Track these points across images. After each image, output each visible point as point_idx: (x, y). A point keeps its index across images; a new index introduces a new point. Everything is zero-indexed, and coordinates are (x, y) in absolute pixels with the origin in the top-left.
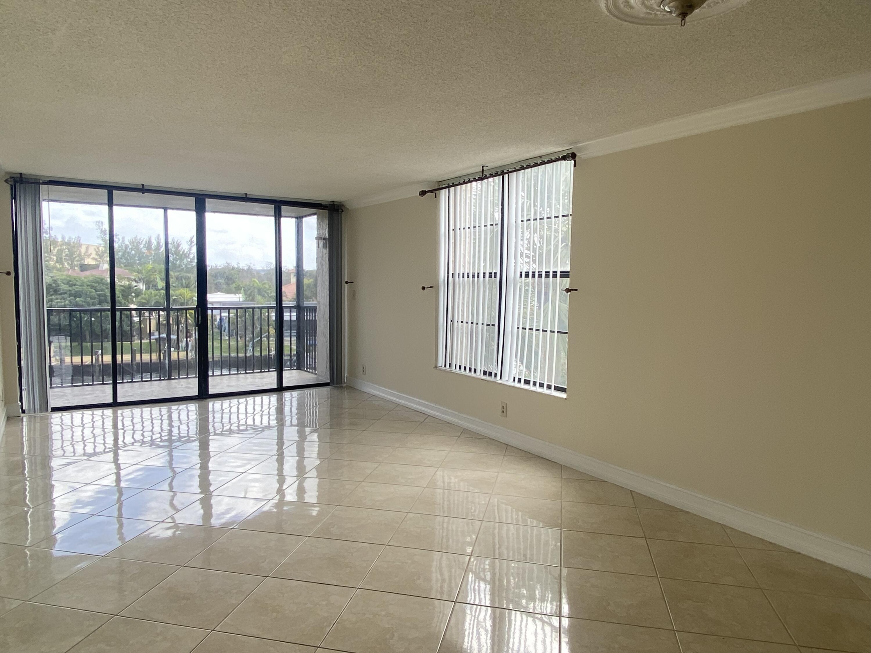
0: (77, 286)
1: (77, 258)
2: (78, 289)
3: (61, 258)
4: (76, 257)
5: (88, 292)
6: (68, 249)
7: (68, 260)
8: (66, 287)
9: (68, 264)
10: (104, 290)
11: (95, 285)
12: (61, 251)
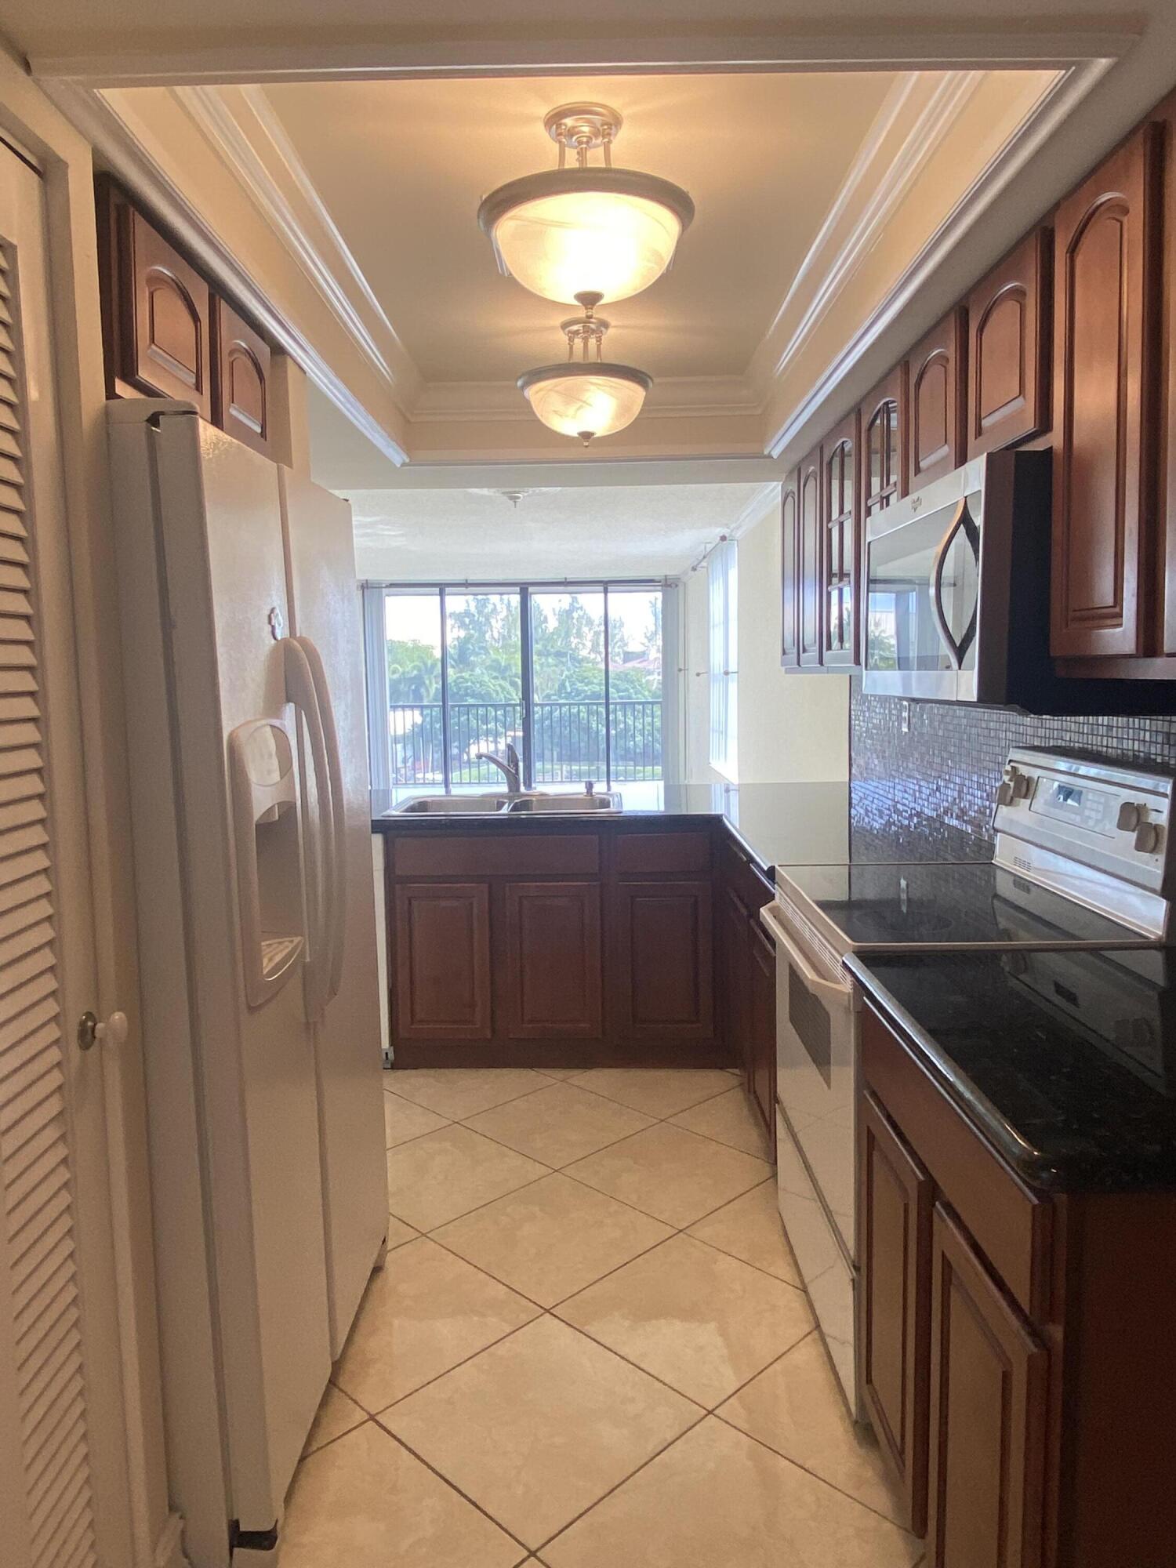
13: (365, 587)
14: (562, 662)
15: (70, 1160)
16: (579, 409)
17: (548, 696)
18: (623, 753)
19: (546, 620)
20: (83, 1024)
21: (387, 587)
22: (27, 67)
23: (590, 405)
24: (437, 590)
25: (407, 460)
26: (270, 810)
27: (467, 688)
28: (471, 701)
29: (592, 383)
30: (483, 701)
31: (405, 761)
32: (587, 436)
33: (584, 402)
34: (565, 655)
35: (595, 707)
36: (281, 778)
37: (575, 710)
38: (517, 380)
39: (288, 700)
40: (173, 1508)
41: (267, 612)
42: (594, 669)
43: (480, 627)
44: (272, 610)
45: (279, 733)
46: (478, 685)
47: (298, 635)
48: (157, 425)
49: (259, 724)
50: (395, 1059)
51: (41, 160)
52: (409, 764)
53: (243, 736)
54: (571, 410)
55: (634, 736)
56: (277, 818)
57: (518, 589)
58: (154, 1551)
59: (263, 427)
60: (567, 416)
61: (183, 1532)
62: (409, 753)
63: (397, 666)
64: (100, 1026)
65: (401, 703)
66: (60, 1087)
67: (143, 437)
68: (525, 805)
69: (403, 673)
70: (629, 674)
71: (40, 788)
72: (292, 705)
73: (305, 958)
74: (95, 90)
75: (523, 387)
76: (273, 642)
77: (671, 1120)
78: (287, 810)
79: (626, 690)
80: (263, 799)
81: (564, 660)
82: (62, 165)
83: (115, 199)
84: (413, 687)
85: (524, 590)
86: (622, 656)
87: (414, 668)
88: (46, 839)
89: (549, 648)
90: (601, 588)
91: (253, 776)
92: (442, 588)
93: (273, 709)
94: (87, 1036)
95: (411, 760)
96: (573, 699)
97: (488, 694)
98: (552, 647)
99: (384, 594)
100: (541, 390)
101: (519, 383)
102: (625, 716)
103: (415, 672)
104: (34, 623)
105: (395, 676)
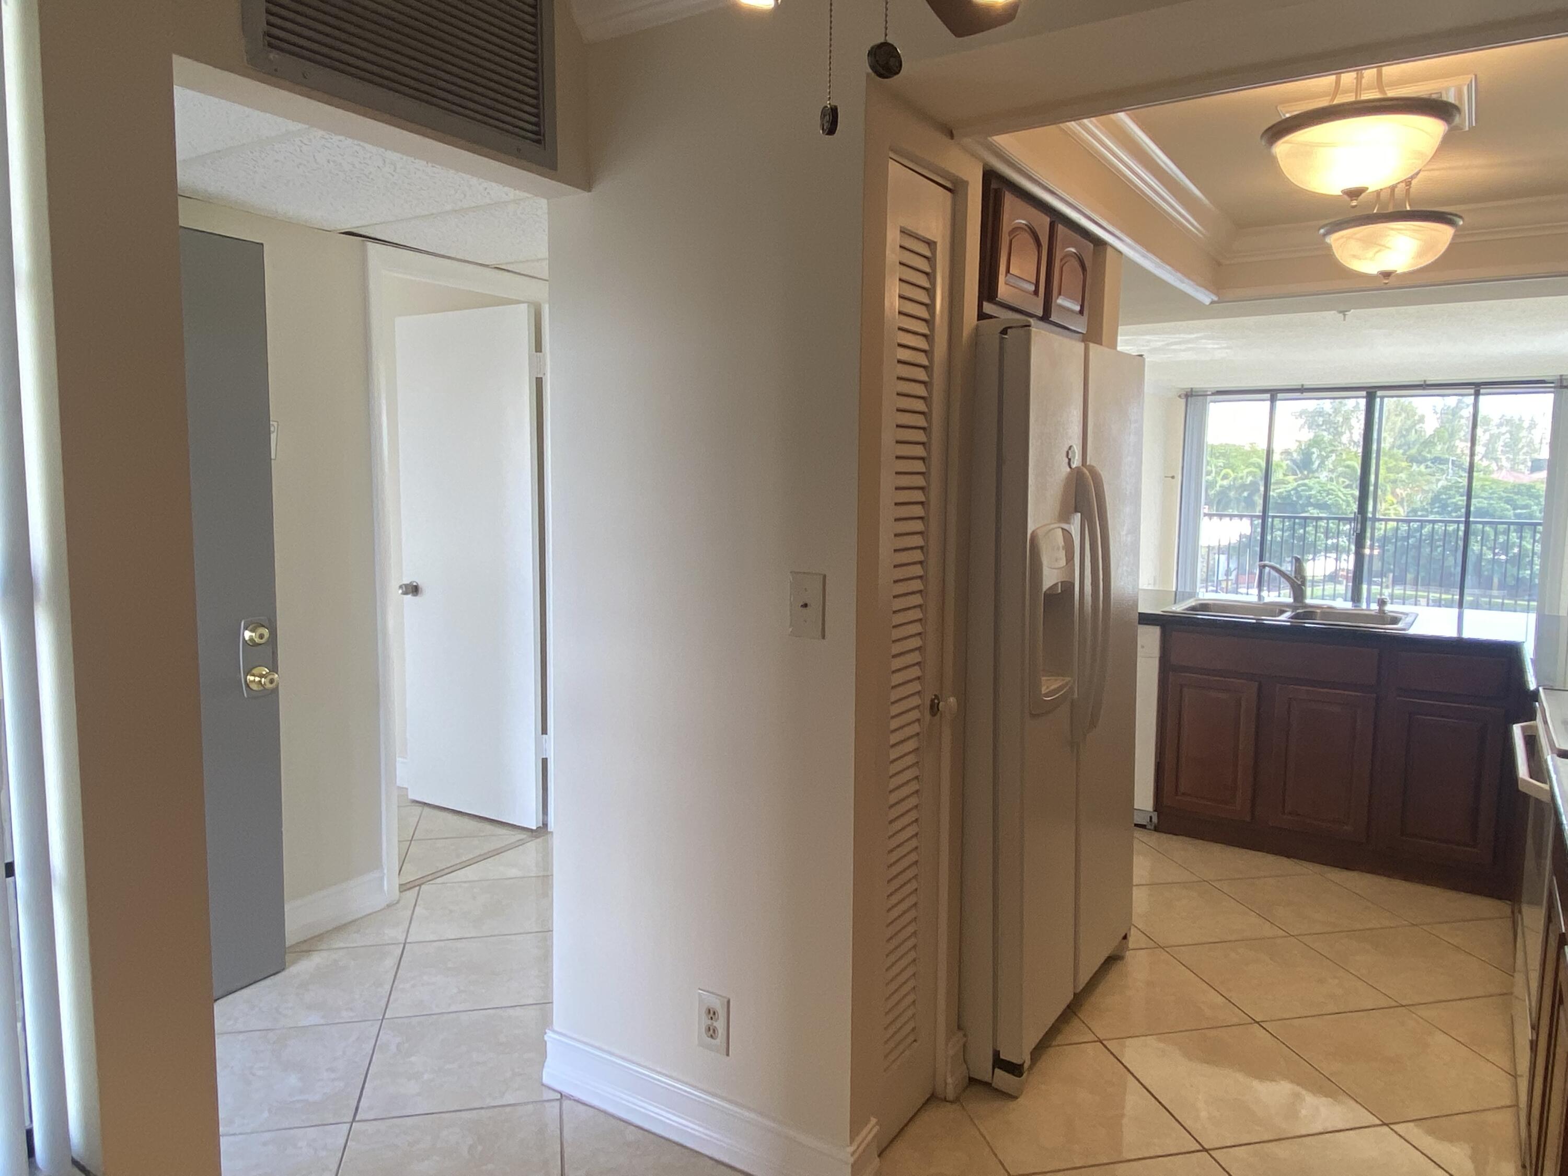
0: (1480, 500)
1: (1525, 450)
2: (1480, 505)
3: (1494, 450)
4: (1523, 447)
5: (1499, 509)
6: (1510, 432)
7: (1508, 452)
8: (1461, 500)
9: (1508, 458)
10: (1531, 506)
11: (1516, 497)
12: (1494, 439)
13: (1189, 395)
14: (1442, 470)
15: (920, 778)
16: (1377, 252)
17: (1414, 511)
18: (1513, 583)
19: (1422, 419)
20: (932, 701)
21: (1213, 394)
22: (952, 136)
23: (1388, 248)
24: (1268, 396)
25: (1216, 299)
26: (1056, 584)
27: (1310, 497)
28: (1314, 512)
29: (1393, 229)
30: (1331, 513)
31: (1228, 573)
32: (1387, 275)
33: (1383, 246)
34: (1446, 461)
35: (1480, 526)
36: (1067, 564)
37: (1451, 528)
38: (1319, 229)
39: (1076, 511)
40: (960, 1028)
41: (1066, 449)
42: (1486, 480)
43: (1336, 429)
44: (1070, 447)
45: (1067, 534)
46: (1324, 495)
47: (1088, 463)
48: (1006, 334)
49: (1052, 526)
50: (1158, 822)
51: (952, 183)
52: (1233, 577)
53: (1040, 533)
54: (1370, 254)
55: (1532, 563)
56: (1060, 591)
57: (1364, 393)
58: (947, 1045)
59: (1082, 306)
60: (1366, 259)
61: (964, 1045)
62: (1233, 566)
63: (1229, 471)
64: (941, 704)
65: (1230, 512)
66: (918, 734)
67: (998, 341)
68: (1310, 614)
69: (1235, 479)
70: (1534, 487)
71: (921, 558)
72: (1079, 514)
73: (1073, 695)
74: (989, 138)
75: (1325, 235)
76: (1069, 470)
77: (1425, 927)
78: (1068, 586)
79: (1526, 507)
80: (1050, 578)
81: (1444, 467)
82: (965, 184)
83: (994, 185)
84: (1245, 494)
85: (1371, 394)
86: (1529, 464)
87: (1249, 473)
88: (922, 588)
89: (1424, 453)
90: (1472, 391)
91: (1045, 561)
92: (1273, 394)
93: (1064, 516)
94: (934, 708)
95: (1234, 573)
96: (1450, 513)
97: (1337, 505)
98: (1430, 452)
99: (1208, 401)
100: (1342, 237)
101: (1322, 231)
102: (1521, 538)
103: (1250, 478)
104: (926, 462)
105: (1225, 483)
